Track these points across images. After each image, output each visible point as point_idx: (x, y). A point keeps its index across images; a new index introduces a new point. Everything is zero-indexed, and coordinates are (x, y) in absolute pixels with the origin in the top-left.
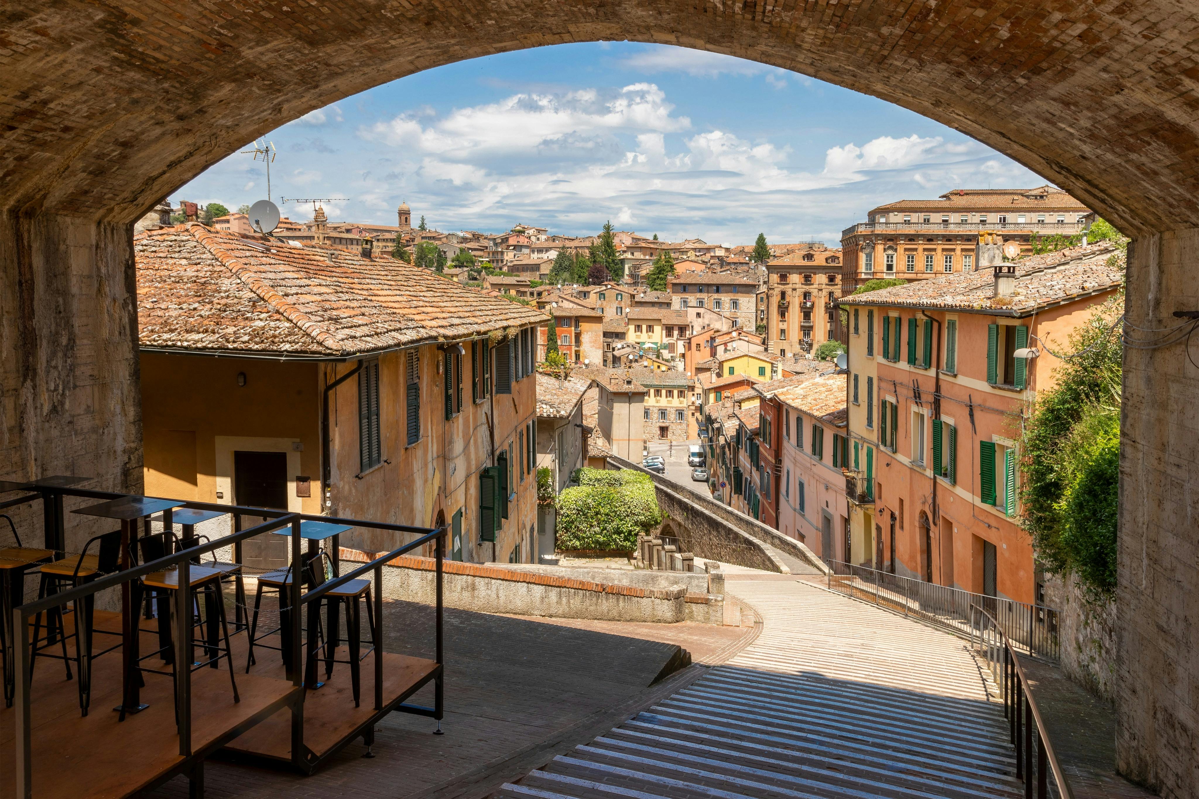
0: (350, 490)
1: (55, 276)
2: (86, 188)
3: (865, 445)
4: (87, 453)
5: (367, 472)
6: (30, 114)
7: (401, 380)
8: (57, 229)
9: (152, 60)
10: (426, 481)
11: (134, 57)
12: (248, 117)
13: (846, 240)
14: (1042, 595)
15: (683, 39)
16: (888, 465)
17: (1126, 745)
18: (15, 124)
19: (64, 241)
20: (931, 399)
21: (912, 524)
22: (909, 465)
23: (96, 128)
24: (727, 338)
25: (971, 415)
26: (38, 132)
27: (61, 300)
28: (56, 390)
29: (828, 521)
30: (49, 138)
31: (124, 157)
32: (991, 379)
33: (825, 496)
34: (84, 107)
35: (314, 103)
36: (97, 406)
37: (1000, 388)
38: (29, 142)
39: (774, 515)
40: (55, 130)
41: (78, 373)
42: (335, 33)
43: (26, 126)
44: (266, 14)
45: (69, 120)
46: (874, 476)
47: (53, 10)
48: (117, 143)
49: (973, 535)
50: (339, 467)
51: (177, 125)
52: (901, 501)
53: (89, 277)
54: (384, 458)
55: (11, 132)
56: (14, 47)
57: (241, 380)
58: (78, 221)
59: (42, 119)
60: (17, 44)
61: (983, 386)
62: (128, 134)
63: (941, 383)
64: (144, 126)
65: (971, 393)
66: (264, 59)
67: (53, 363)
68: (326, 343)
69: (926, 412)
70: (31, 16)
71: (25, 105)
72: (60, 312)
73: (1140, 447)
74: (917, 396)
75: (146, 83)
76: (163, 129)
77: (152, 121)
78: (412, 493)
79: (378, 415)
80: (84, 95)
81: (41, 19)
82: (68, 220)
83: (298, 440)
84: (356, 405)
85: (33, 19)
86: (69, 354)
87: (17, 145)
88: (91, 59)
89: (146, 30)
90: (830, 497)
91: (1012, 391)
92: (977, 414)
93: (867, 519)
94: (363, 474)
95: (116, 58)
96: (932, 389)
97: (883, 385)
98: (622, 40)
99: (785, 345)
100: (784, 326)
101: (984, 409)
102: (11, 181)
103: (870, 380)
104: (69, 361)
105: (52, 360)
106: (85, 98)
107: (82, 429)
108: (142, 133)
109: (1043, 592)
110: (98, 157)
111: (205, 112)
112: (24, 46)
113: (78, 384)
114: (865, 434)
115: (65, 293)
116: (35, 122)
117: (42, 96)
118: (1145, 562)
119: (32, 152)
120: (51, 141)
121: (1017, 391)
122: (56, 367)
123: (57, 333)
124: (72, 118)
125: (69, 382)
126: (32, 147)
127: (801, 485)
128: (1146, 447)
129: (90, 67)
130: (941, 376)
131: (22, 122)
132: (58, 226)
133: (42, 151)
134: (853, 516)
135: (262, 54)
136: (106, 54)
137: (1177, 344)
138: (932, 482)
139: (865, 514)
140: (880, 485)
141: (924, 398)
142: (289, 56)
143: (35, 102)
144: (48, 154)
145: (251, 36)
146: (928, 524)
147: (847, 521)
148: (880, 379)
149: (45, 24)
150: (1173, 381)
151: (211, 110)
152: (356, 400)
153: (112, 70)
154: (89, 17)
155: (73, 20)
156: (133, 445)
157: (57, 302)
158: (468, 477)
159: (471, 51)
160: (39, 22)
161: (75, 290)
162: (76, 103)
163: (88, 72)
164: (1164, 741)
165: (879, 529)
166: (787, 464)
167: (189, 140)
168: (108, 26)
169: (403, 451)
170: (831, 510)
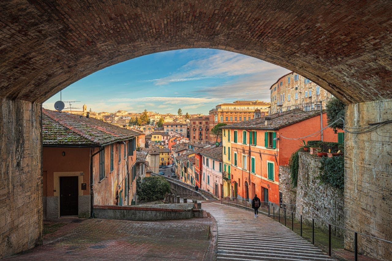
0: (97, 187)
1: (19, 120)
2: (32, 90)
3: (228, 165)
4: (27, 180)
5: (101, 181)
6: (24, 62)
7: (109, 152)
8: (20, 104)
9: (70, 45)
10: (114, 182)
11: (65, 44)
12: (89, 68)
13: (211, 113)
14: (281, 201)
15: (228, 48)
16: (235, 170)
17: (349, 242)
18: (18, 66)
19: (22, 108)
20: (248, 152)
21: (243, 185)
22: (242, 169)
23: (43, 69)
24: (179, 139)
25: (261, 156)
26: (24, 69)
27: (20, 128)
28: (18, 159)
29: (217, 186)
30: (27, 72)
31: (47, 80)
32: (266, 146)
33: (215, 179)
34: (42, 61)
35: (108, 65)
36: (30, 164)
37: (269, 148)
38: (20, 73)
39: (200, 185)
40: (30, 69)
41: (25, 153)
42: (127, 40)
43: (21, 67)
44: (111, 32)
45: (35, 66)
46: (230, 173)
47: (47, 23)
48: (47, 75)
49: (261, 187)
50: (95, 180)
51: (67, 69)
52: (239, 179)
53: (29, 120)
54: (105, 176)
55: (16, 69)
56: (28, 37)
57: (63, 154)
58: (27, 102)
59: (27, 65)
60: (30, 36)
61: (264, 148)
62: (51, 72)
63: (251, 148)
64: (57, 69)
65: (260, 150)
66: (102, 48)
67: (18, 150)
68: (94, 141)
69: (246, 155)
70: (39, 25)
71: (24, 59)
72: (20, 132)
73: (353, 160)
74: (244, 151)
75: (64, 54)
76: (63, 71)
77: (61, 68)
78: (111, 186)
79: (104, 163)
80: (43, 57)
81: (42, 27)
82: (24, 101)
83: (82, 172)
84: (99, 160)
85: (39, 26)
86: (22, 146)
87: (16, 74)
88: (51, 43)
89: (73, 34)
90: (217, 179)
91: (272, 149)
92: (262, 155)
93: (229, 184)
94: (100, 181)
95: (59, 44)
96: (248, 149)
97: (233, 149)
98: (207, 48)
99: (195, 140)
100: (194, 135)
101: (264, 154)
102: (10, 87)
103: (229, 148)
104: (22, 149)
105: (17, 148)
106: (44, 58)
107: (26, 171)
108: (56, 72)
109: (282, 200)
110: (39, 79)
111: (77, 66)
112: (32, 36)
113: (25, 156)
114: (228, 162)
115: (21, 125)
116: (25, 66)
117: (31, 56)
118: (356, 191)
119: (20, 76)
120: (27, 73)
121: (273, 149)
122: (18, 151)
123: (19, 139)
124: (37, 65)
125: (22, 156)
126: (21, 75)
127: (208, 176)
128: (355, 160)
129: (50, 46)
130: (251, 146)
131: (21, 65)
132: (21, 103)
133: (23, 76)
134: (224, 184)
135: (102, 46)
136: (57, 42)
137: (368, 132)
138: (249, 174)
139: (228, 183)
140: (232, 175)
141: (246, 152)
142: (110, 48)
143: (27, 58)
144: (24, 78)
145: (103, 39)
146: (248, 184)
147: (222, 186)
148: (232, 147)
149: (43, 28)
150: (366, 142)
151: (79, 65)
152: (99, 159)
153: (56, 48)
154: (57, 27)
155: (52, 28)
156: (40, 176)
157: (20, 129)
158: (123, 180)
159: (161, 50)
160: (41, 27)
161: (25, 125)
162: (40, 59)
163: (48, 48)
164: (365, 240)
165: (232, 187)
166: (204, 171)
167: (68, 75)
168: (62, 31)
169: (109, 174)
170: (218, 183)
